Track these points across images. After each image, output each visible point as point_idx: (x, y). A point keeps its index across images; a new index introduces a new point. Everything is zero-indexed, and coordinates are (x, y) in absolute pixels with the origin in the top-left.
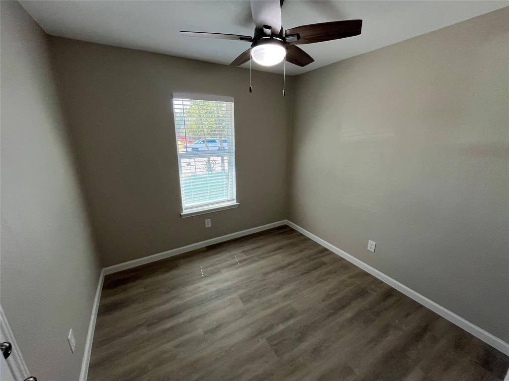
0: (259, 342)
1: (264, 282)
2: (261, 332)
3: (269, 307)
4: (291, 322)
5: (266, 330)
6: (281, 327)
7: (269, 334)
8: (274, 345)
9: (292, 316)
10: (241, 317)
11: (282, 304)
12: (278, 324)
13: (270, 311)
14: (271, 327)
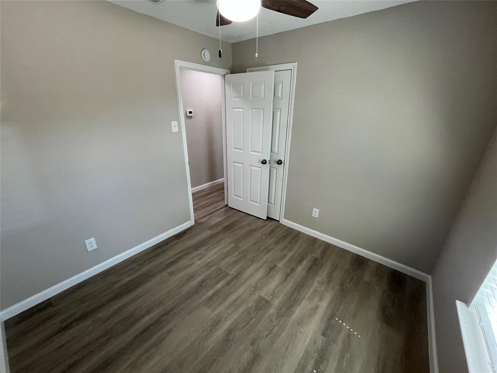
0: (235, 271)
1: (251, 336)
2: (236, 277)
3: (235, 301)
4: (210, 293)
5: (232, 280)
6: (219, 286)
7: (228, 278)
8: (223, 272)
9: (211, 298)
10: (257, 283)
11: (221, 308)
12: (222, 287)
13: (232, 297)
14: (228, 284)
